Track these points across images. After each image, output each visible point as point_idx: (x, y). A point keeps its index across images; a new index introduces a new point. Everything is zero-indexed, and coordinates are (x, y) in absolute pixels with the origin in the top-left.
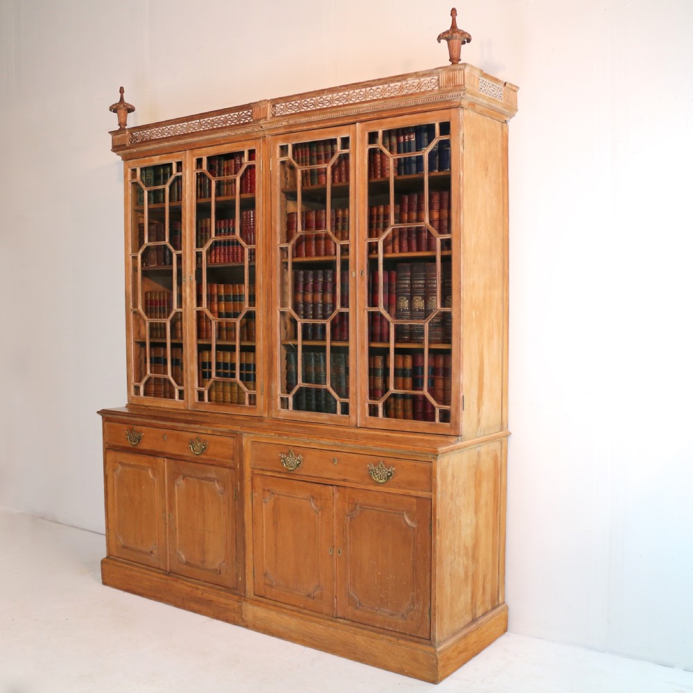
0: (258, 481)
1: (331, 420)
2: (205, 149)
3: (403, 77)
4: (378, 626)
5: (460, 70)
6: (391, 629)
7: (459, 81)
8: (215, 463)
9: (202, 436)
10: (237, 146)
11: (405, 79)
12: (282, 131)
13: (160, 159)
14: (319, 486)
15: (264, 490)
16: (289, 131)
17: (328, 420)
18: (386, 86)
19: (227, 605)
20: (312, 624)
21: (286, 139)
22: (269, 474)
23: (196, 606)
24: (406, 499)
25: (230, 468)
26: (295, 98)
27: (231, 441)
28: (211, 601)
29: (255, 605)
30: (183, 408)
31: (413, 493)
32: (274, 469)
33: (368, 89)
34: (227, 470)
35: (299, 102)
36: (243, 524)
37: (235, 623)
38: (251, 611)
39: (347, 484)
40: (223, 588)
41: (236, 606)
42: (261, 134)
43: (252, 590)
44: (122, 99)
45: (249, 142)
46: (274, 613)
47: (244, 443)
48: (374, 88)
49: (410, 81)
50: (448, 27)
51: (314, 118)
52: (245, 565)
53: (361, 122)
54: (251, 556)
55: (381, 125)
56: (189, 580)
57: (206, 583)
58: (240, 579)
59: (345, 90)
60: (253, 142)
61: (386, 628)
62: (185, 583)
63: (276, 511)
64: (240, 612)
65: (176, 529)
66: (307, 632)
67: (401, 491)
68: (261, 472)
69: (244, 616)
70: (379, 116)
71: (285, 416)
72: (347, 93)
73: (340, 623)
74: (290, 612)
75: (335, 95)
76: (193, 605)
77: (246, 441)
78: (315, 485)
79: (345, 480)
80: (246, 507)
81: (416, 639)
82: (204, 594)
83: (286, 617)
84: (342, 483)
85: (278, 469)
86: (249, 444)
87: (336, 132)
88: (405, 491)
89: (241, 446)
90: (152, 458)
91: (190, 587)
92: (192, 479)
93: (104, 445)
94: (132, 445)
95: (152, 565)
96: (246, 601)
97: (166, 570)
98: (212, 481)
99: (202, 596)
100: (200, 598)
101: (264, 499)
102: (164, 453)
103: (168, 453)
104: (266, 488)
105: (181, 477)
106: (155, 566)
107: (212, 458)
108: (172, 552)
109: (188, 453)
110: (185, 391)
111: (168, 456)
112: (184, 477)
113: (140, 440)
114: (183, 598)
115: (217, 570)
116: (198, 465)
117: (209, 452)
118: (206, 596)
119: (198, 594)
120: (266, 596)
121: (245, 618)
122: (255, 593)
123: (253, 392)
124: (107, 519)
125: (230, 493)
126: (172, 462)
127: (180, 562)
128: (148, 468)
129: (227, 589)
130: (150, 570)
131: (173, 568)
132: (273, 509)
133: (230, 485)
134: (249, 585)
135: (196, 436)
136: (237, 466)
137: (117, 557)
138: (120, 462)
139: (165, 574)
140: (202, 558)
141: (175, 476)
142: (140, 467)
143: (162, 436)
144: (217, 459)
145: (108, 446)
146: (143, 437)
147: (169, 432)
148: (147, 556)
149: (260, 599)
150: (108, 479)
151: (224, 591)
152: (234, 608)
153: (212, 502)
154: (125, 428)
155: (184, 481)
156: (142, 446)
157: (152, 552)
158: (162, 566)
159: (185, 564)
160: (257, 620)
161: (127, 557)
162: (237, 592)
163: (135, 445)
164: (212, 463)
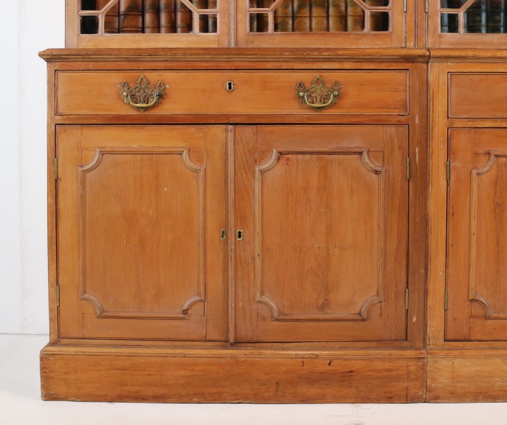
0: (462, 141)
8: (360, 120)
9: (325, 74)
15: (476, 154)
19: (390, 370)
23: (314, 391)
25: (399, 124)
27: (400, 77)
28: (352, 372)
29: (455, 357)
32: (499, 115)
34: (393, 129)
36: (425, 220)
37: (409, 398)
40: (374, 344)
41: (412, 368)
43: (442, 334)
46: (499, 361)
47: (431, 78)
52: (426, 292)
54: (441, 274)
56: (286, 345)
58: (414, 319)
64: (422, 376)
65: (253, 258)
68: (470, 124)
69: (429, 383)
76: (304, 390)
77: (437, 74)
80: (431, 190)
82: (334, 363)
86: (444, 78)
90: (192, 129)
91: (296, 357)
92: (300, 157)
93: (50, 118)
94: (139, 109)
95: (183, 337)
96: (431, 354)
97: (223, 339)
98: (354, 153)
99: (331, 368)
100: (322, 373)
101: (477, 168)
102: (227, 116)
103: (237, 116)
104: (481, 151)
105: (275, 155)
106: (192, 337)
107: (354, 112)
108: (241, 304)
109: (293, 110)
110: (218, 17)
111: (238, 120)
112: (281, 153)
113: (160, 96)
114: (277, 383)
115: (360, 314)
116: (318, 128)
117: (347, 101)
118: (337, 366)
119: (323, 367)
120: (472, 338)
121: (433, 386)
122: (449, 338)
123: (382, 9)
124: (55, 266)
125: (397, 169)
126: (248, 131)
127: (264, 319)
128: (182, 149)
129: (382, 342)
130: (182, 347)
131: (243, 333)
132: (495, 184)
133: (398, 155)
134: (435, 325)
135: (317, 75)
136: (415, 120)
137: (83, 339)
138: (99, 148)
139: (224, 347)
140: (322, 300)
141: (257, 156)
142: (156, 150)
143: (222, 85)
144: (365, 112)
145: (64, 119)
146: (167, 91)
147: (242, 75)
148: (174, 323)
149: (460, 344)
150: (61, 184)
151: (376, 348)
152: (409, 373)
153: (352, 193)
154: (116, 78)
155: (281, 162)
156: (168, 109)
157: (185, 312)
158: (214, 334)
159: (277, 320)
160: (460, 382)
161: (111, 334)
162: (405, 344)
163: (146, 109)
164: (353, 120)
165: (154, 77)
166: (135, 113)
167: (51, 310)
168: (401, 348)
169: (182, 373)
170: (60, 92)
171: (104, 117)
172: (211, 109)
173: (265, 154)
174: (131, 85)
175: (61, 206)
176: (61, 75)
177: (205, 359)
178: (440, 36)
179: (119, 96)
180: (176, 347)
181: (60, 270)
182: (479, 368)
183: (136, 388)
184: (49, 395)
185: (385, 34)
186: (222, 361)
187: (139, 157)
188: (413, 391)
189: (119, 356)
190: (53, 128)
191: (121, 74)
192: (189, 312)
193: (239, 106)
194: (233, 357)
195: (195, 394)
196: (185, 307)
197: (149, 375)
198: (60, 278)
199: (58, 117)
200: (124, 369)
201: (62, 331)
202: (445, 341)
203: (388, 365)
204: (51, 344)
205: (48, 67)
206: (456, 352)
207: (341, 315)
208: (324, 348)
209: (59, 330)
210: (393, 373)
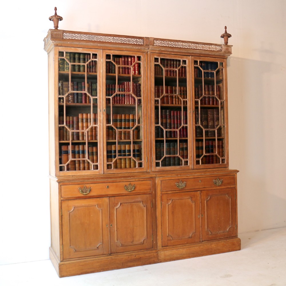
0: (165, 197)
1: (181, 168)
2: (113, 51)
3: (211, 44)
4: (218, 238)
5: (230, 47)
6: (223, 237)
7: (229, 50)
8: (140, 193)
9: (131, 182)
10: (132, 54)
11: (211, 45)
12: (157, 52)
13: (82, 50)
14: (194, 192)
15: (168, 200)
16: (160, 53)
17: (179, 169)
18: (204, 46)
19: (150, 256)
20: (193, 248)
21: (159, 56)
22: (170, 192)
23: (131, 264)
24: (228, 189)
25: (149, 194)
26: (166, 40)
27: (149, 182)
28: (141, 258)
29: (165, 251)
30: (98, 174)
31: (229, 187)
32: (173, 190)
33: (197, 45)
34: (148, 195)
35: (168, 42)
36: (156, 217)
37: (154, 263)
38: (162, 254)
39: (205, 189)
40: (145, 250)
41: (155, 255)
42: (146, 51)
43: (161, 245)
44: (56, 14)
45: (139, 53)
46: (175, 250)
47: (156, 182)
48: (200, 45)
49: (213, 46)
50: (224, 32)
51: (175, 50)
52: (157, 235)
53: (192, 56)
54: (160, 230)
55: (200, 59)
56: (124, 253)
57: (135, 251)
58: (155, 242)
59: (188, 43)
60: (141, 53)
61: (221, 238)
62: (123, 255)
63: (174, 207)
64: (157, 256)
65: (115, 231)
66: (191, 252)
67: (225, 187)
68: (166, 192)
69: (159, 258)
70: (199, 55)
71: (159, 170)
72: (189, 44)
73: (203, 243)
74: (182, 247)
75: (183, 44)
76: (129, 264)
77: (158, 181)
78: (192, 192)
79: (204, 188)
80: (157, 209)
81: (231, 238)
82: (136, 256)
83: (181, 250)
84: (203, 189)
85: (174, 190)
86: (160, 182)
87: (181, 58)
88: (227, 187)
89: (155, 183)
90: (98, 199)
91: (127, 256)
92: (126, 204)
93: (59, 199)
94: (84, 194)
95: (97, 254)
96: (159, 251)
97: (108, 253)
98: (139, 202)
99: (135, 257)
100: (134, 259)
101: (168, 203)
102: (107, 195)
103: (110, 195)
104: (168, 199)
105: (119, 204)
106: (100, 254)
107: (138, 191)
108: (112, 243)
109: (124, 192)
110: (99, 165)
111: (110, 196)
112: (121, 204)
113: (90, 191)
114: (123, 263)
115: (141, 243)
116: (130, 196)
117: (137, 189)
118: (137, 257)
119: (133, 257)
120: (168, 245)
121: (160, 259)
122: (163, 246)
123: (140, 161)
124: (61, 240)
125: (149, 205)
126: (113, 198)
127: (118, 246)
128: (96, 205)
129: (147, 249)
130: (97, 257)
131: (113, 251)
132: (172, 207)
133: (149, 202)
134: (159, 244)
135: (129, 183)
136: (153, 192)
137: (70, 259)
138: (74, 206)
139: (108, 256)
140: (132, 240)
141: (115, 204)
142: (89, 205)
143: (106, 187)
144: (142, 191)
145: (64, 199)
146: (91, 189)
147: (111, 184)
148: (94, 251)
149: (165, 247)
150: (63, 217)
151: (146, 251)
152: (154, 256)
153: (139, 212)
154: (77, 187)
155: (121, 206)
156: (92, 194)
157: (98, 248)
158: (105, 253)
159: (121, 247)
160: (166, 257)
161: (78, 256)
162: (153, 249)
163: (86, 194)
164: (138, 194)
165: (88, 185)
166: (83, 196)
167: (60, 252)
168: (152, 250)
169: (98, 264)
170: (62, 191)
171: (75, 197)
172: (103, 193)
173: (117, 204)
174: (82, 188)
175: (63, 223)
176: (62, 186)
177: (104, 260)
178: (156, 168)
179: (79, 191)
180: (95, 258)
181: (63, 241)
182: (170, 253)
183: (86, 270)
184: (61, 276)
185: (142, 168)
186: (109, 259)
187: (84, 207)
188: (155, 261)
189: (81, 262)
190: (60, 201)
191: (79, 185)
192: (99, 247)
193: (110, 192)
194: (111, 258)
195: (102, 269)
196: (98, 246)
197: (89, 266)
198: (63, 243)
199: (62, 198)
200: (83, 265)
201: (64, 257)
202: (162, 247)
203: (149, 255)
204: (61, 261)
205: (58, 185)
206: (165, 249)
207: (137, 243)
208: (133, 253)
209: (63, 257)
210: (151, 256)
